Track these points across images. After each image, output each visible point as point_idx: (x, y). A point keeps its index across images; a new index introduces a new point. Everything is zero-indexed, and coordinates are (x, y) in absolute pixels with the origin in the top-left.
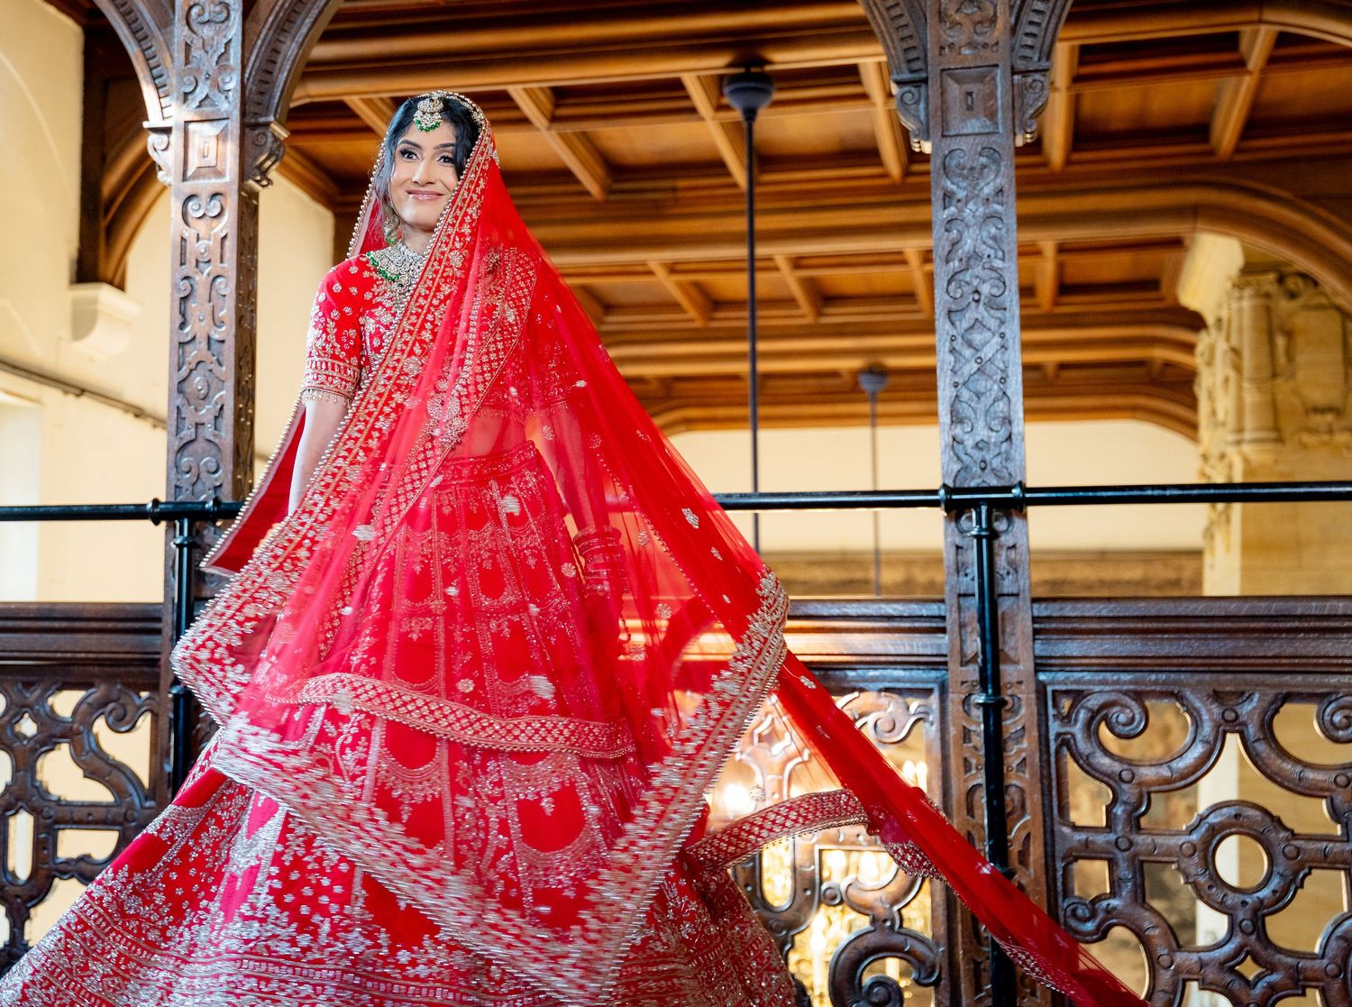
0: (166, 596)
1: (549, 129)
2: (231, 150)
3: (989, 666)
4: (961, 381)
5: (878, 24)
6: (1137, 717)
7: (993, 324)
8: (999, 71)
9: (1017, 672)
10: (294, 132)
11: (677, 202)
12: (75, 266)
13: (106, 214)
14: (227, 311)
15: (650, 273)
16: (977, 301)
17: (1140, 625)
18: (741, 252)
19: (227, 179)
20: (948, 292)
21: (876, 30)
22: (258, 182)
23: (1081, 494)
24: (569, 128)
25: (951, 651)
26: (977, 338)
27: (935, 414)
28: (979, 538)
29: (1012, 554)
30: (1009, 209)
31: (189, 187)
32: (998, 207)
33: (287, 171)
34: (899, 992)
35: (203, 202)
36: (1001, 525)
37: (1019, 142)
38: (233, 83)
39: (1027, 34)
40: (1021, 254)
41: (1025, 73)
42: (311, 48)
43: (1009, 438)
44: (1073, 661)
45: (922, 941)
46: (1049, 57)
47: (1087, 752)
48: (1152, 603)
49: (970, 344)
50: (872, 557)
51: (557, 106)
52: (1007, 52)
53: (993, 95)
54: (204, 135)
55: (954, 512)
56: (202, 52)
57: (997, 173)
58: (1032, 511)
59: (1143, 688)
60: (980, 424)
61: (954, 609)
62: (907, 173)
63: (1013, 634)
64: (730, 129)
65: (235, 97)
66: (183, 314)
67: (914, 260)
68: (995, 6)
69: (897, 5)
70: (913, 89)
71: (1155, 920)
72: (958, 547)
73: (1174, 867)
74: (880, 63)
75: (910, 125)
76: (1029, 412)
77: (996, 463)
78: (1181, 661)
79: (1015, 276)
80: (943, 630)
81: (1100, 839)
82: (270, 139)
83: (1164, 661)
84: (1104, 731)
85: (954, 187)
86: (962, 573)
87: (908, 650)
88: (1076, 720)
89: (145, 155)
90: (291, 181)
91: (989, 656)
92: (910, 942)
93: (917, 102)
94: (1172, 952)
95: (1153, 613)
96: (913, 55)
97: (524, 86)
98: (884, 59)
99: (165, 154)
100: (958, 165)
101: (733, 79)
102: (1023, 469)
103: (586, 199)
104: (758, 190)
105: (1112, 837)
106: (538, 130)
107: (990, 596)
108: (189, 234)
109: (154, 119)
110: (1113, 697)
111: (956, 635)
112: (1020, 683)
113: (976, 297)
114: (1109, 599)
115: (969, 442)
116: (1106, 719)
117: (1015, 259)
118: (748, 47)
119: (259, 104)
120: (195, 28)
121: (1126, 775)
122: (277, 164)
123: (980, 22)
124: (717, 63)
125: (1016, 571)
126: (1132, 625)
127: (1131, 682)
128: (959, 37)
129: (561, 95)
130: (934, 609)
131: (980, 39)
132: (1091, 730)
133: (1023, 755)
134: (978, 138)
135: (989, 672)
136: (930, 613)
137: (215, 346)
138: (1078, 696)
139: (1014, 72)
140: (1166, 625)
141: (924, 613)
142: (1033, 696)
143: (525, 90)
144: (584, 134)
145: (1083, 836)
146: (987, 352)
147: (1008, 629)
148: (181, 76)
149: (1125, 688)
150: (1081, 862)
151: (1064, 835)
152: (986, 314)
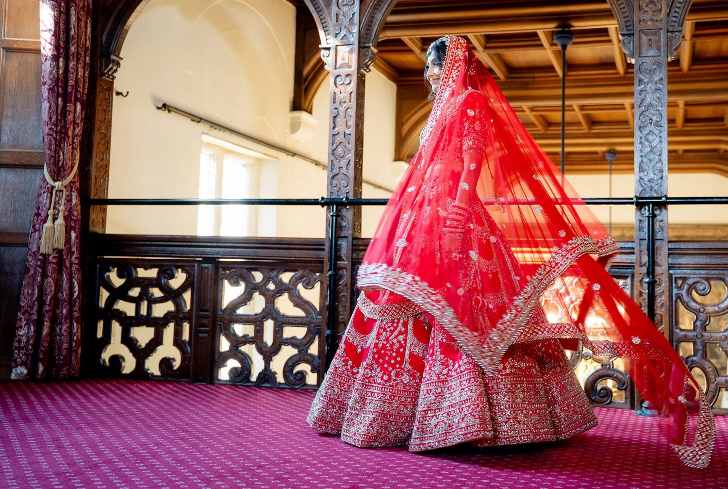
0: (326, 236)
1: (483, 52)
2: (354, 57)
3: (651, 267)
4: (643, 155)
5: (615, 11)
6: (707, 287)
7: (657, 132)
8: (662, 31)
9: (661, 270)
10: (380, 51)
11: (534, 83)
12: (292, 104)
13: (304, 83)
14: (352, 122)
15: (523, 111)
16: (651, 123)
17: (709, 252)
18: (560, 103)
19: (353, 69)
20: (639, 119)
21: (614, 13)
22: (365, 70)
23: (689, 200)
24: (492, 52)
25: (636, 261)
26: (651, 138)
27: (633, 169)
28: (648, 217)
29: (661, 224)
30: (665, 87)
31: (337, 72)
32: (660, 86)
33: (377, 66)
34: (611, 392)
35: (343, 78)
36: (657, 212)
37: (669, 60)
38: (355, 30)
39: (673, 16)
40: (669, 106)
41: (672, 32)
42: (387, 16)
43: (662, 178)
44: (683, 266)
45: (620, 373)
46: (682, 26)
47: (687, 301)
48: (714, 243)
49: (648, 140)
50: (608, 226)
51: (487, 42)
52: (665, 24)
53: (659, 41)
54: (343, 51)
55: (639, 207)
56: (343, 17)
57: (660, 72)
58: (670, 207)
59: (710, 276)
60: (651, 172)
61: (638, 245)
62: (626, 73)
63: (660, 255)
64: (555, 53)
65: (356, 35)
66: (334, 123)
67: (628, 107)
68: (661, 5)
69: (623, 3)
70: (628, 38)
71: (710, 365)
72: (640, 221)
73: (718, 345)
74: (616, 28)
75: (627, 52)
76: (670, 169)
77: (656, 188)
78: (724, 266)
79: (666, 113)
80: (633, 253)
81: (691, 334)
82: (370, 53)
83: (718, 266)
84: (694, 293)
85: (643, 77)
86: (641, 231)
87: (619, 261)
88: (683, 289)
89: (320, 60)
90: (380, 71)
91: (651, 263)
92: (616, 373)
93: (629, 43)
94: (715, 377)
95: (715, 247)
96: (628, 24)
97: (475, 34)
98: (617, 26)
99: (328, 58)
100: (645, 69)
101: (558, 33)
102: (667, 190)
103: (498, 80)
104: (567, 78)
105: (695, 333)
106: (479, 52)
107: (652, 240)
108: (337, 91)
109: (323, 44)
110: (698, 280)
111: (638, 255)
112: (662, 274)
113: (651, 121)
114: (698, 242)
115: (646, 179)
116: (695, 288)
117: (666, 107)
118: (564, 20)
119: (366, 38)
120: (340, 7)
121: (701, 310)
122: (373, 63)
123: (655, 11)
124: (551, 26)
125: (662, 230)
126: (706, 252)
127: (705, 274)
128: (647, 17)
129: (489, 38)
130: (630, 245)
131: (655, 18)
132: (689, 292)
133: (663, 302)
134: (653, 58)
135: (651, 270)
136: (628, 246)
137: (347, 136)
138: (684, 279)
139: (668, 32)
140: (720, 252)
141: (626, 246)
142: (667, 279)
143: (474, 36)
144: (498, 54)
145: (684, 333)
146: (654, 144)
147: (659, 253)
148: (334, 26)
149: (703, 276)
150: (682, 343)
151: (676, 332)
152: (654, 128)
